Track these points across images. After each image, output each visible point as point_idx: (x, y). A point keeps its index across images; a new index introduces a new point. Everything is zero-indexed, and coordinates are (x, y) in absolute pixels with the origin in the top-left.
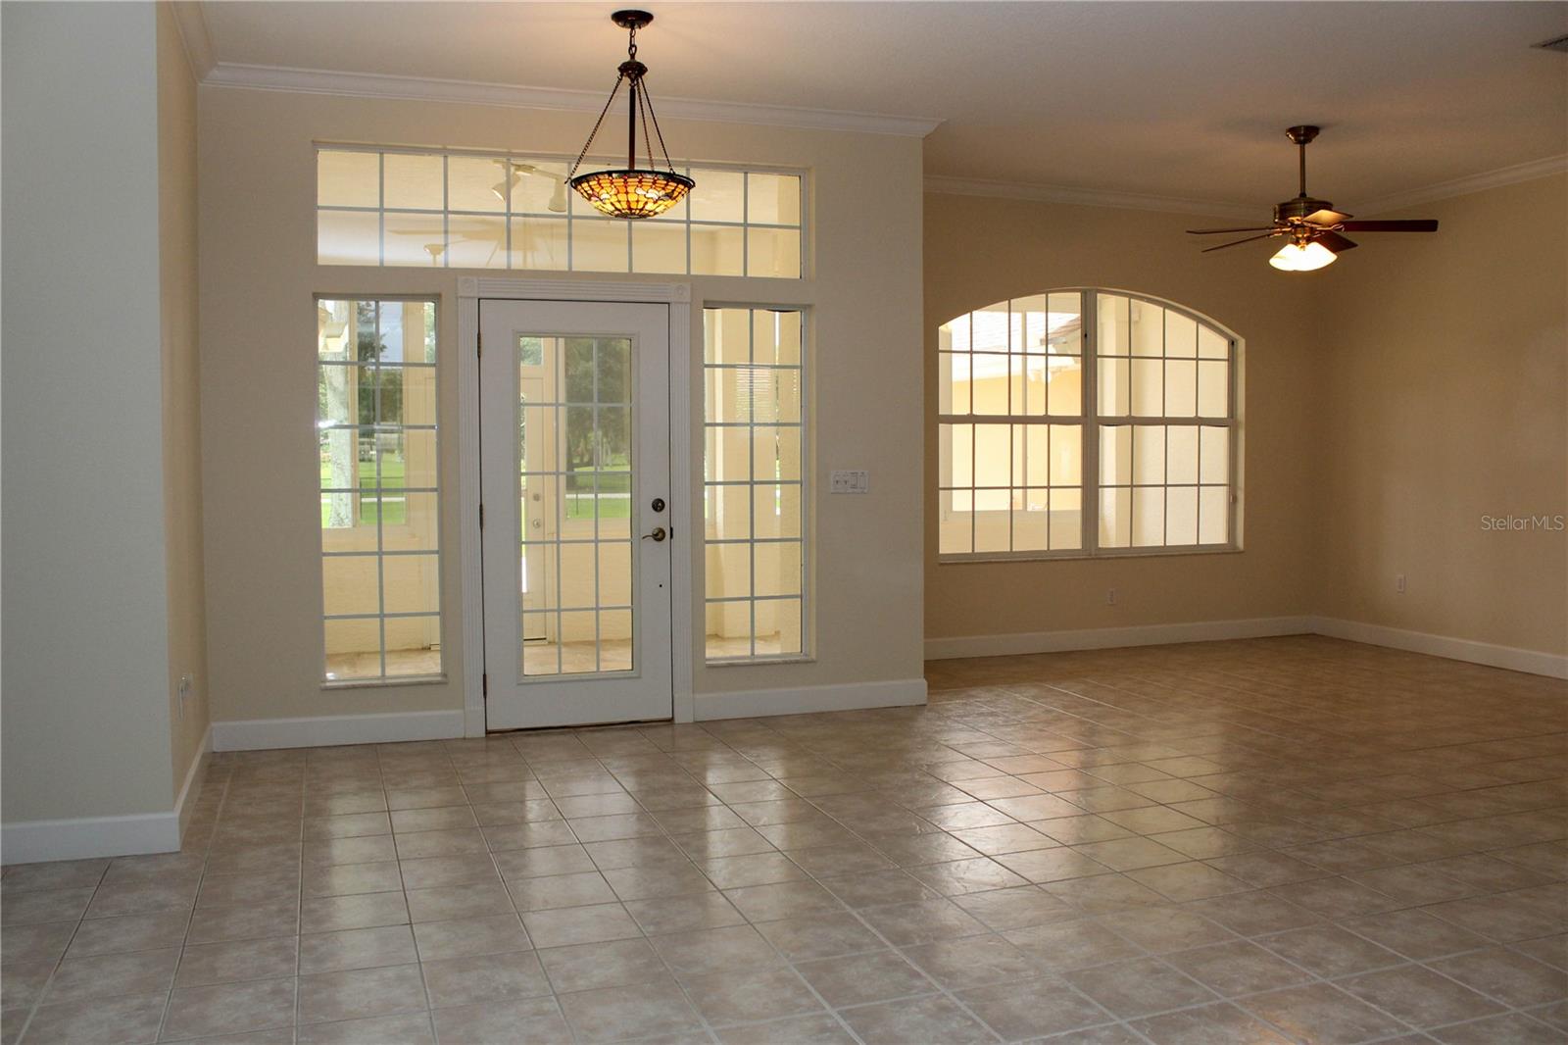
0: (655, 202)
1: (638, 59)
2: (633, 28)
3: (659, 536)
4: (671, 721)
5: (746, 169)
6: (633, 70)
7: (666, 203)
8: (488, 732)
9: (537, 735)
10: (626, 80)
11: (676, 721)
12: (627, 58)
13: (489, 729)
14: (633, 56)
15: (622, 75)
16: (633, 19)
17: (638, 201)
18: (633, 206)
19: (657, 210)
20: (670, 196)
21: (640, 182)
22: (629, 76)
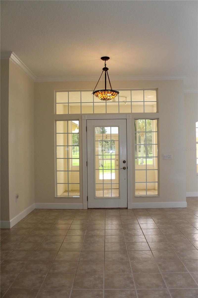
0: (109, 96)
1: (106, 67)
2: (105, 61)
3: (124, 168)
4: (127, 208)
5: (144, 90)
6: (106, 69)
7: (112, 97)
8: (88, 208)
9: (98, 210)
10: (104, 71)
11: (128, 208)
12: (105, 67)
13: (88, 207)
14: (105, 66)
15: (103, 71)
16: (105, 58)
17: (105, 96)
18: (105, 97)
19: (111, 98)
20: (112, 95)
21: (108, 92)
22: (105, 70)
